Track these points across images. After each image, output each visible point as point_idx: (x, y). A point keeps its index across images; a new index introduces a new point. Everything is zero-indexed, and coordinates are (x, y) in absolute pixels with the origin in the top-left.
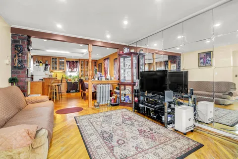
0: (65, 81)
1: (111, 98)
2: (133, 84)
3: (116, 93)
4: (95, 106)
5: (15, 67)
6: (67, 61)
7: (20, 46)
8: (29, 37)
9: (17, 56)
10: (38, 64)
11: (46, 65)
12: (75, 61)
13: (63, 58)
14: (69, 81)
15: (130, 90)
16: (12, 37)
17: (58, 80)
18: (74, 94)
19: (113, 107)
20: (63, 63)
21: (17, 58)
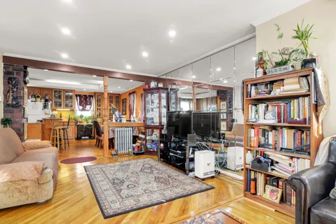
0: (74, 124)
1: (134, 145)
2: (160, 127)
3: (140, 139)
4: (112, 155)
5: (8, 105)
6: (76, 96)
7: (14, 78)
8: (26, 67)
9: (11, 91)
10: (34, 99)
11: (46, 101)
12: (87, 94)
13: (71, 91)
14: (79, 124)
15: (158, 135)
16: (4, 68)
17: (64, 122)
18: (87, 141)
19: (136, 157)
20: (71, 97)
21: (11, 94)
